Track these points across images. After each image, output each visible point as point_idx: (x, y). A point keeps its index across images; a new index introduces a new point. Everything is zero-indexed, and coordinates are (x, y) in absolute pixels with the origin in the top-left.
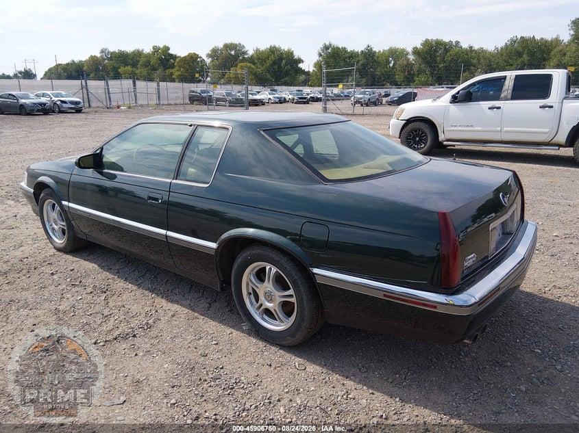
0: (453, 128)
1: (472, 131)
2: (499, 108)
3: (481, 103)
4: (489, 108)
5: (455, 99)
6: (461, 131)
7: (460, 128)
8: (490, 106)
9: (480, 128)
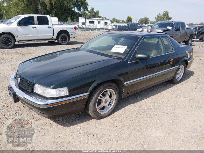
0: (21, 36)
1: (29, 37)
2: (36, 28)
3: (29, 26)
4: (33, 28)
5: (19, 24)
6: (24, 37)
7: (24, 36)
8: (33, 27)
9: (31, 35)
